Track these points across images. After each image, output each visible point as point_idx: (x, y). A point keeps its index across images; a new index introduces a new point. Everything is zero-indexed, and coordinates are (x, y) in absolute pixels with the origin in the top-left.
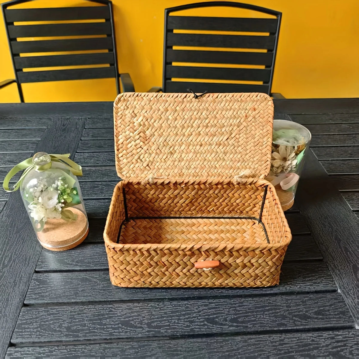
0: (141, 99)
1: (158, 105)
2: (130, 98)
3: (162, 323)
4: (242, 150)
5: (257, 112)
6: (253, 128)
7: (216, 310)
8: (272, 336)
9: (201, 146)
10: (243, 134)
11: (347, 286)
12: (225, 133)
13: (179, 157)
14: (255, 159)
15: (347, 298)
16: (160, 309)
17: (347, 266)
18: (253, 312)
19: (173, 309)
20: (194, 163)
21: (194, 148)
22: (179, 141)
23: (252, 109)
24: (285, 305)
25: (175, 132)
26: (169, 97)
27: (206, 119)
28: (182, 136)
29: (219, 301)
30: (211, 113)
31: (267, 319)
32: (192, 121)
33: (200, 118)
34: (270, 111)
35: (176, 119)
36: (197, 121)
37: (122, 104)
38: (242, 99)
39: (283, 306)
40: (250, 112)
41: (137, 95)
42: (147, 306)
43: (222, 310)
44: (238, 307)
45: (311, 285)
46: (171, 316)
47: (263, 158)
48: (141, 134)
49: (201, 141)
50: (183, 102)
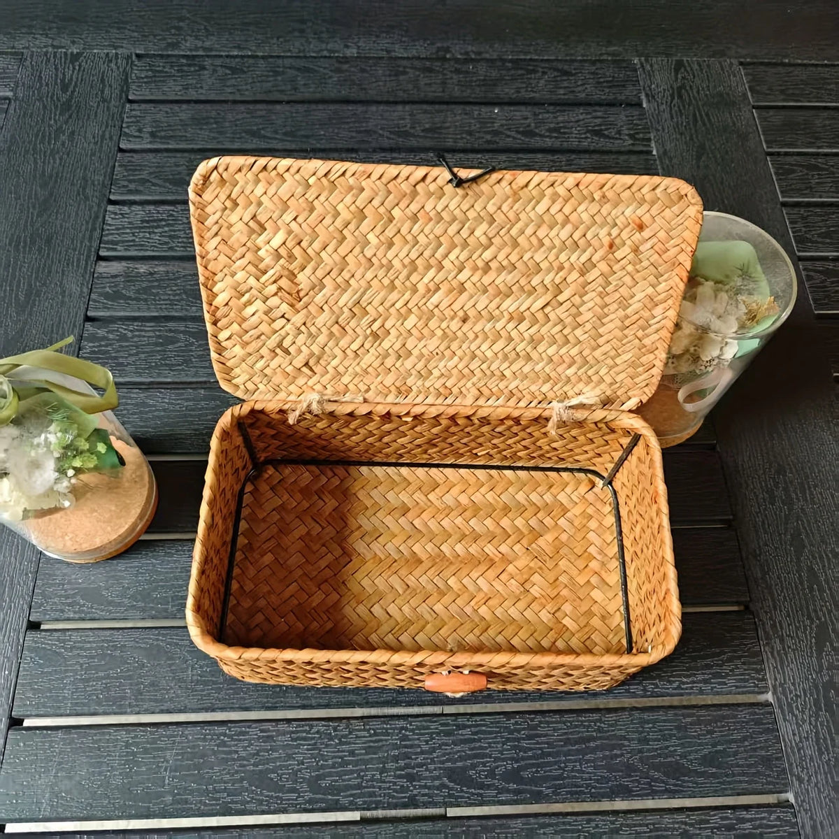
0: (278, 181)
1: (334, 199)
2: (239, 173)
3: (343, 780)
4: (586, 335)
5: (646, 233)
6: (628, 279)
7: (472, 745)
8: (595, 820)
9: (464, 321)
10: (594, 294)
11: (792, 688)
12: (540, 289)
13: (397, 346)
14: (618, 361)
15: (785, 720)
16: (340, 740)
17: (805, 627)
18: (557, 754)
19: (371, 741)
20: (442, 364)
21: (444, 325)
22: (398, 305)
23: (632, 225)
24: (635, 736)
25: (386, 282)
26: (369, 176)
27: (486, 248)
28: (409, 292)
29: (481, 720)
30: (502, 233)
31: (588, 773)
32: (441, 251)
33: (465, 244)
34: (687, 234)
35: (391, 244)
36: (456, 251)
37: (216, 192)
38: (607, 194)
39: (629, 740)
40: (624, 235)
41: (265, 168)
42: (308, 732)
43: (486, 748)
44: (524, 739)
45: (706, 682)
46: (366, 762)
47: (644, 359)
48: (284, 283)
49: (465, 309)
50: (414, 194)
